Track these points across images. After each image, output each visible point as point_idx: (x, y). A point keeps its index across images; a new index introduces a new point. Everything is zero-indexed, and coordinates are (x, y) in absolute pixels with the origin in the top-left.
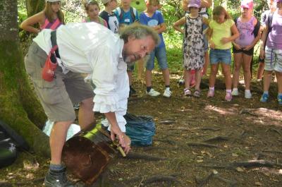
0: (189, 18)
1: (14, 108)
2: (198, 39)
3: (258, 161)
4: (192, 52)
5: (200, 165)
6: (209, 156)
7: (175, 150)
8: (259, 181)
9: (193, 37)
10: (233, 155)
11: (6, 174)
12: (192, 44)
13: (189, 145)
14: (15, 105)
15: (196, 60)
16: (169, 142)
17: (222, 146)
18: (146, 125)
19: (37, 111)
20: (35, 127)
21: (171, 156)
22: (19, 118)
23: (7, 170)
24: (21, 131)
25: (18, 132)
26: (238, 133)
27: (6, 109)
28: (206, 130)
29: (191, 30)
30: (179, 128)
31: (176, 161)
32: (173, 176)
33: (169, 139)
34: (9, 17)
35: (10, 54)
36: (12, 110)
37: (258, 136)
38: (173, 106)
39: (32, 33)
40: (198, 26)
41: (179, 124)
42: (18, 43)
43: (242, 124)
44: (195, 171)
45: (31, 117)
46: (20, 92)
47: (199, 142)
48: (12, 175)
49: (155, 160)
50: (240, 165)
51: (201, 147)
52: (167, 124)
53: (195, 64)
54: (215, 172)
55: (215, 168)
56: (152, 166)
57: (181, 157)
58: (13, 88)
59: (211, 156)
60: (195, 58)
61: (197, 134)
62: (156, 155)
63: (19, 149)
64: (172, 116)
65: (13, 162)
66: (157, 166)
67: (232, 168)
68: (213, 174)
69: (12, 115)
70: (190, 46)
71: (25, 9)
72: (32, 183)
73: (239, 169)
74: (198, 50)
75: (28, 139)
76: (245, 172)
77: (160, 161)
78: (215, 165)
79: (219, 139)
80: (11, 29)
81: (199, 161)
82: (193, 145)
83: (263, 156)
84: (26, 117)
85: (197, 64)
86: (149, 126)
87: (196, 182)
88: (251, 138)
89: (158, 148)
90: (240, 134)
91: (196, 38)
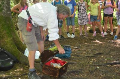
0: (79, 3)
1: (11, 45)
2: (84, 12)
3: (116, 62)
4: (82, 18)
5: (91, 65)
6: (95, 61)
7: (80, 59)
8: (117, 70)
9: (81, 11)
10: (106, 60)
11: (9, 72)
12: (81, 14)
13: (87, 57)
14: (12, 44)
15: (84, 21)
16: (78, 56)
17: (101, 56)
18: (67, 49)
19: (21, 46)
20: (21, 53)
21: (79, 62)
22: (14, 49)
23: (10, 71)
24: (15, 55)
25: (14, 55)
26: (108, 50)
27: (8, 46)
28: (93, 50)
29: (81, 8)
30: (82, 50)
31: (81, 64)
32: (80, 70)
33: (78, 55)
34: (7, 7)
35: (8, 23)
36: (11, 46)
37: (116, 51)
38: (79, 41)
39: (17, 13)
40: (83, 6)
41: (82, 48)
42: (11, 18)
43: (109, 47)
44: (89, 67)
45: (19, 48)
46: (13, 38)
47: (91, 55)
48: (12, 73)
49: (72, 63)
50: (109, 64)
51: (92, 57)
52: (77, 48)
53: (83, 23)
54: (98, 67)
55: (98, 66)
56: (71, 66)
57: (83, 62)
58: (10, 37)
59: (96, 61)
60: (83, 20)
61: (90, 52)
62: (72, 62)
63: (14, 62)
64: (79, 45)
65: (12, 68)
66: (73, 66)
67: (105, 65)
68: (97, 68)
69: (10, 48)
70: (80, 15)
71: (14, 3)
72: (21, 76)
73: (108, 66)
74: (84, 17)
75: (18, 58)
76: (111, 67)
77: (74, 64)
78: (98, 65)
79: (100, 54)
80: (8, 12)
81: (90, 63)
82: (88, 57)
83: (118, 60)
84: (17, 48)
85: (84, 23)
86: (69, 50)
87: (90, 72)
88: (113, 52)
89: (73, 59)
90: (108, 51)
91: (83, 12)
